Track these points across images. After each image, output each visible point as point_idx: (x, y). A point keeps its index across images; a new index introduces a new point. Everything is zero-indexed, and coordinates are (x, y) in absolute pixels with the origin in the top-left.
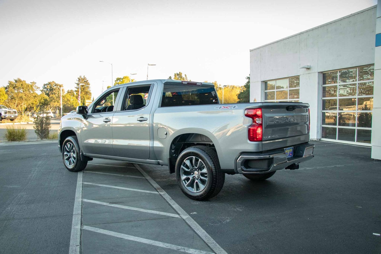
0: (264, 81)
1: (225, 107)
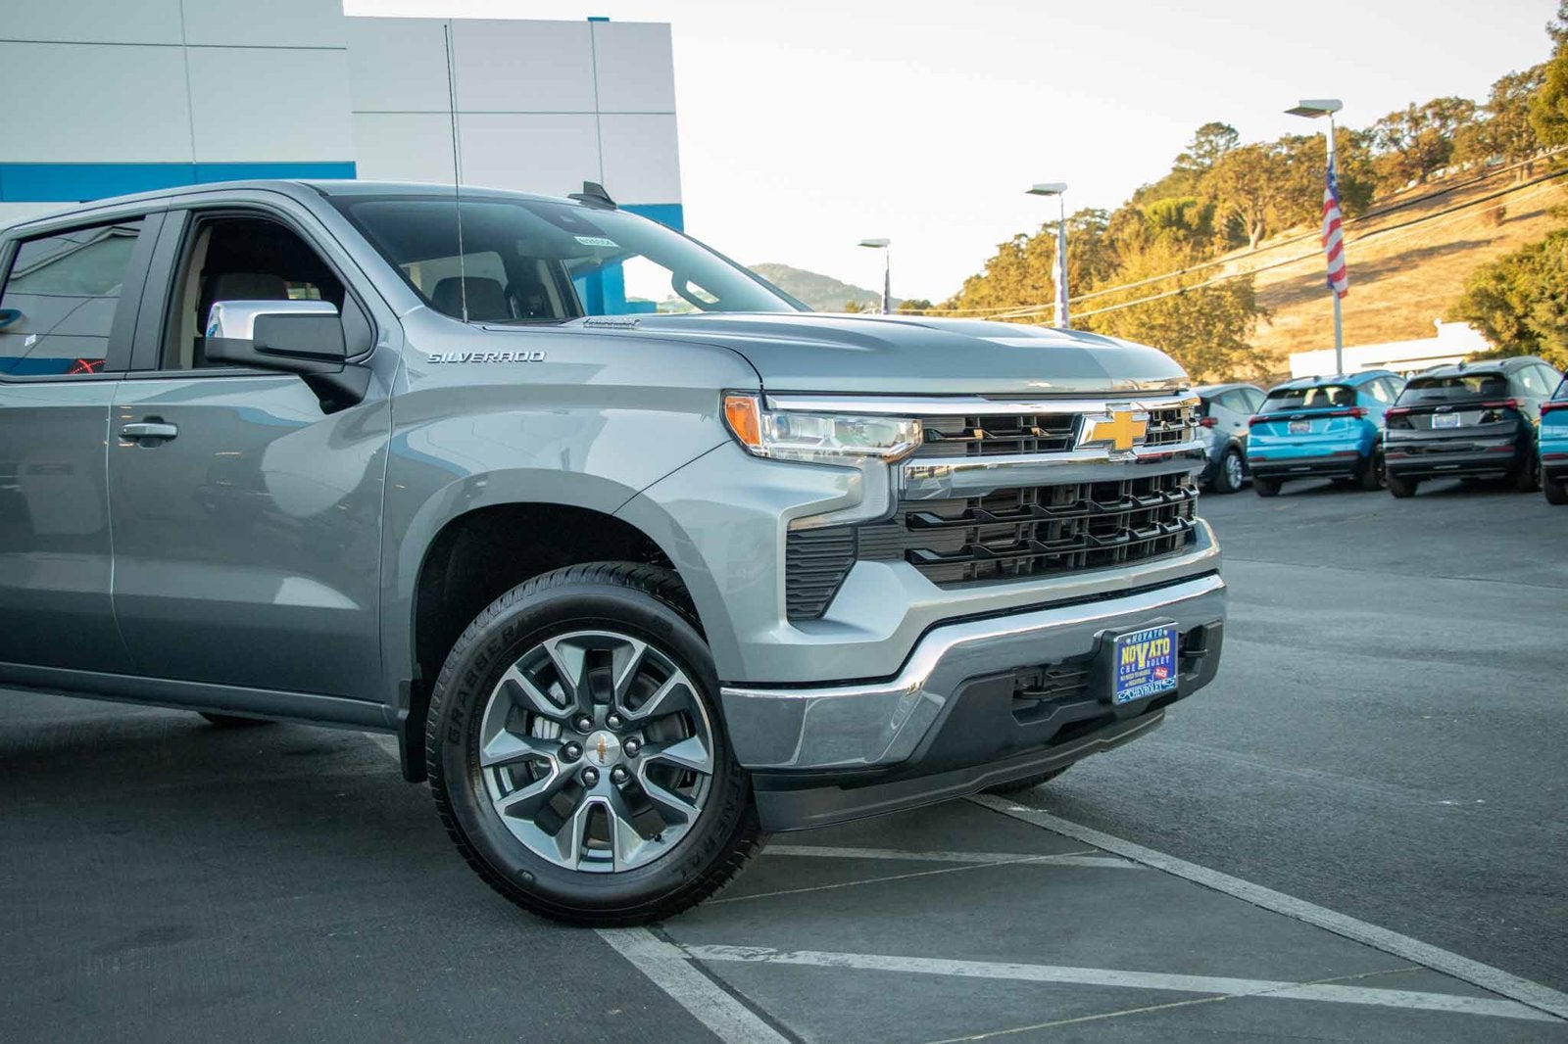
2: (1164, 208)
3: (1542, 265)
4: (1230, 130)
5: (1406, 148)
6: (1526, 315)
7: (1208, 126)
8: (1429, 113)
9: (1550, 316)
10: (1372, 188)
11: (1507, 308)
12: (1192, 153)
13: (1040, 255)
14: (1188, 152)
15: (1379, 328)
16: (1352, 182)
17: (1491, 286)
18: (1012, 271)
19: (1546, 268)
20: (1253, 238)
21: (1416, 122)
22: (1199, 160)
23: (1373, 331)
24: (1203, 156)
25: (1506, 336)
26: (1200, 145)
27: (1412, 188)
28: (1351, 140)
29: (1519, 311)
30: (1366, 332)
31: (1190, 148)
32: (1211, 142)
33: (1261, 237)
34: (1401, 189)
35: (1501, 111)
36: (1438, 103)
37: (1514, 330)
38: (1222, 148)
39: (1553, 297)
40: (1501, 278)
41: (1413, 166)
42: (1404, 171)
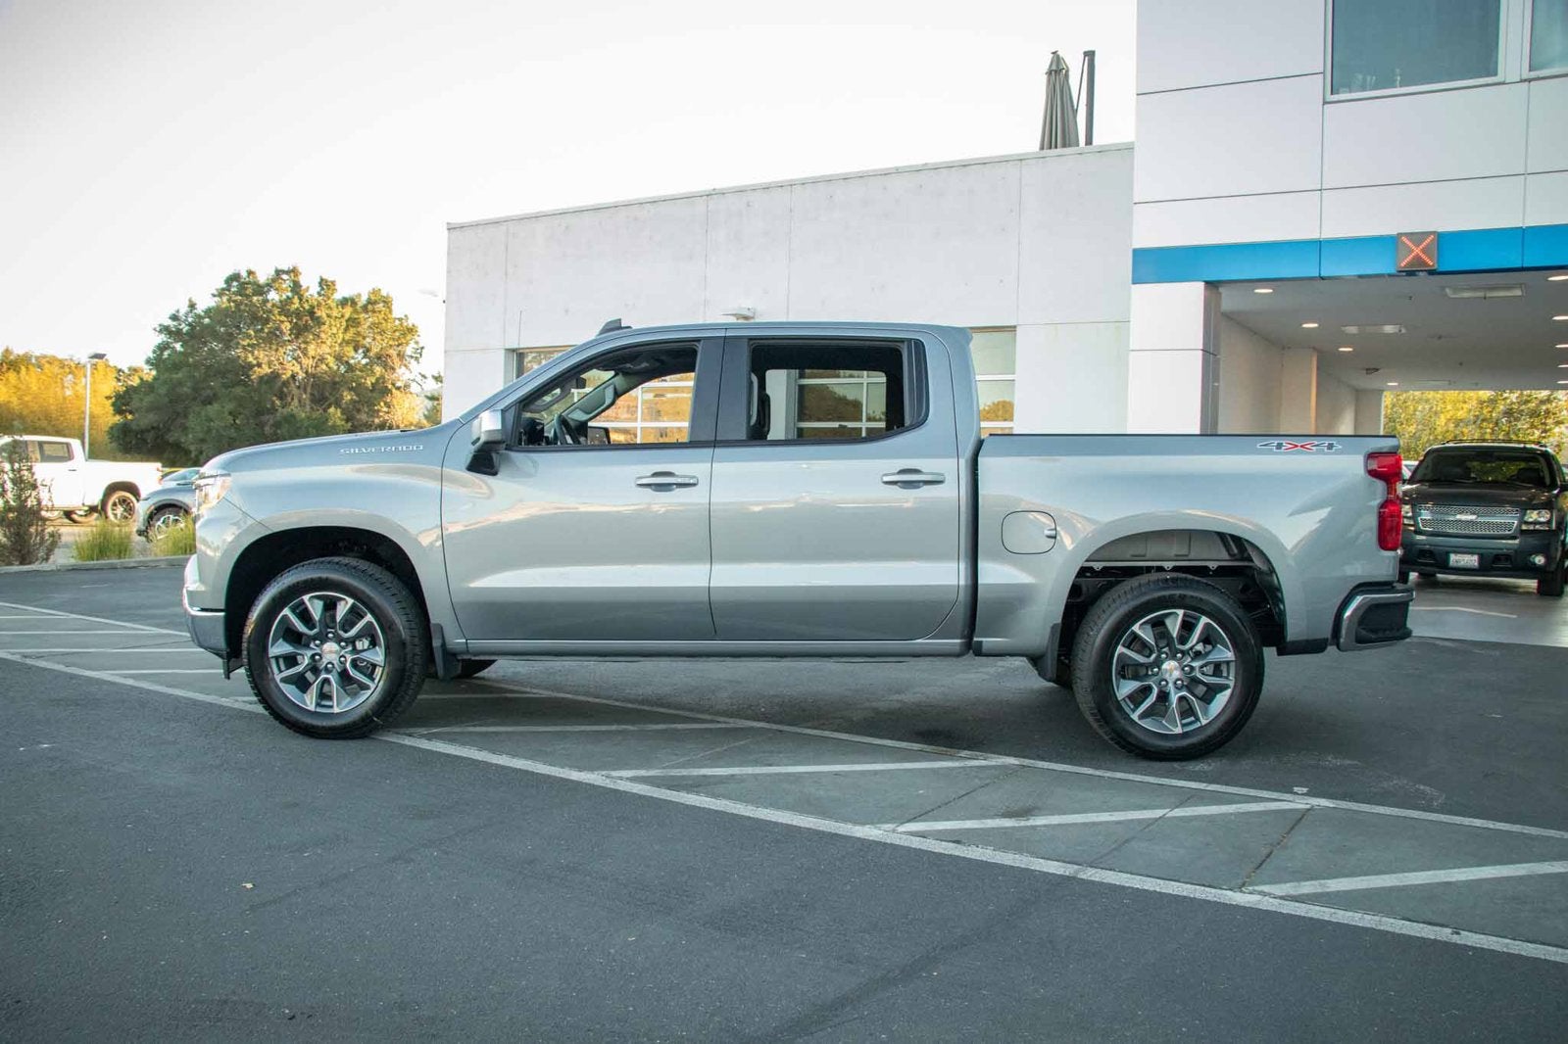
0: (513, 350)
1: (1296, 446)
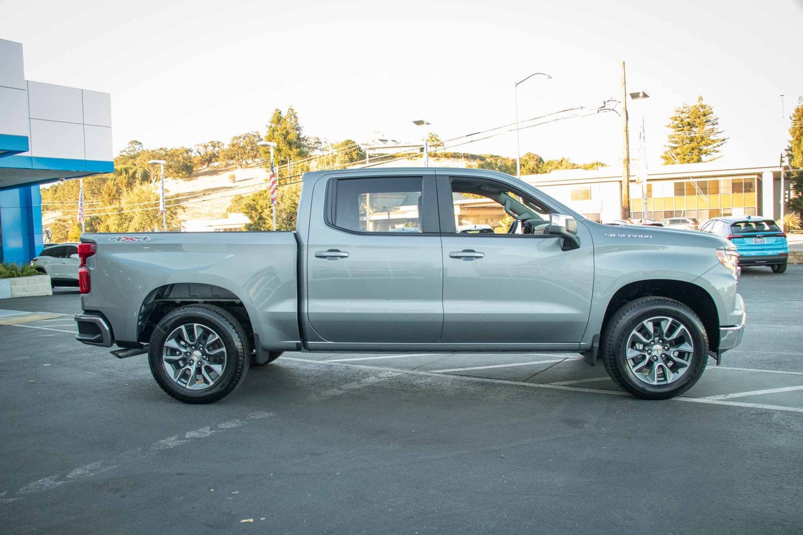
2: (120, 168)
3: (266, 197)
4: (140, 143)
5: (203, 155)
6: (262, 213)
7: (133, 141)
8: (210, 145)
9: (269, 213)
10: (193, 167)
11: (256, 210)
12: (127, 150)
13: (86, 183)
14: (125, 150)
15: (201, 214)
16: (186, 165)
17: (252, 202)
18: (75, 188)
19: (267, 198)
20: (153, 181)
21: (206, 147)
22: (129, 153)
23: (199, 215)
24: (130, 152)
25: (256, 219)
26: (130, 147)
27: (205, 168)
28: (186, 151)
29: (260, 211)
30: (197, 215)
31: (126, 148)
32: (134, 147)
33: (156, 180)
34: (200, 168)
35: (233, 146)
36: (213, 142)
37: (258, 217)
38: (137, 149)
39: (270, 207)
40: (254, 200)
41: (205, 161)
42: (201, 162)
